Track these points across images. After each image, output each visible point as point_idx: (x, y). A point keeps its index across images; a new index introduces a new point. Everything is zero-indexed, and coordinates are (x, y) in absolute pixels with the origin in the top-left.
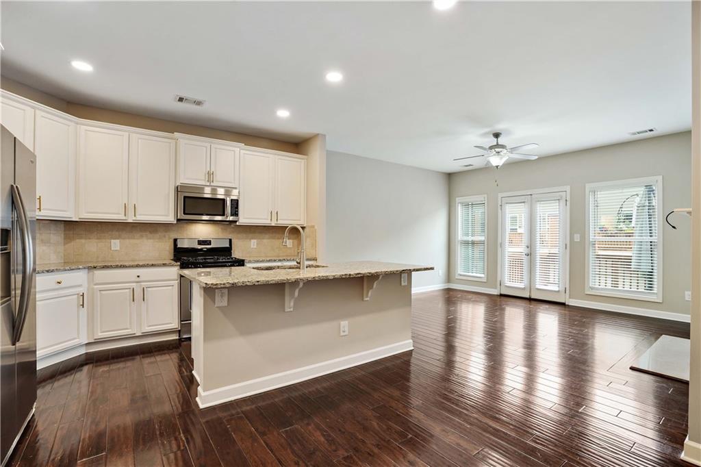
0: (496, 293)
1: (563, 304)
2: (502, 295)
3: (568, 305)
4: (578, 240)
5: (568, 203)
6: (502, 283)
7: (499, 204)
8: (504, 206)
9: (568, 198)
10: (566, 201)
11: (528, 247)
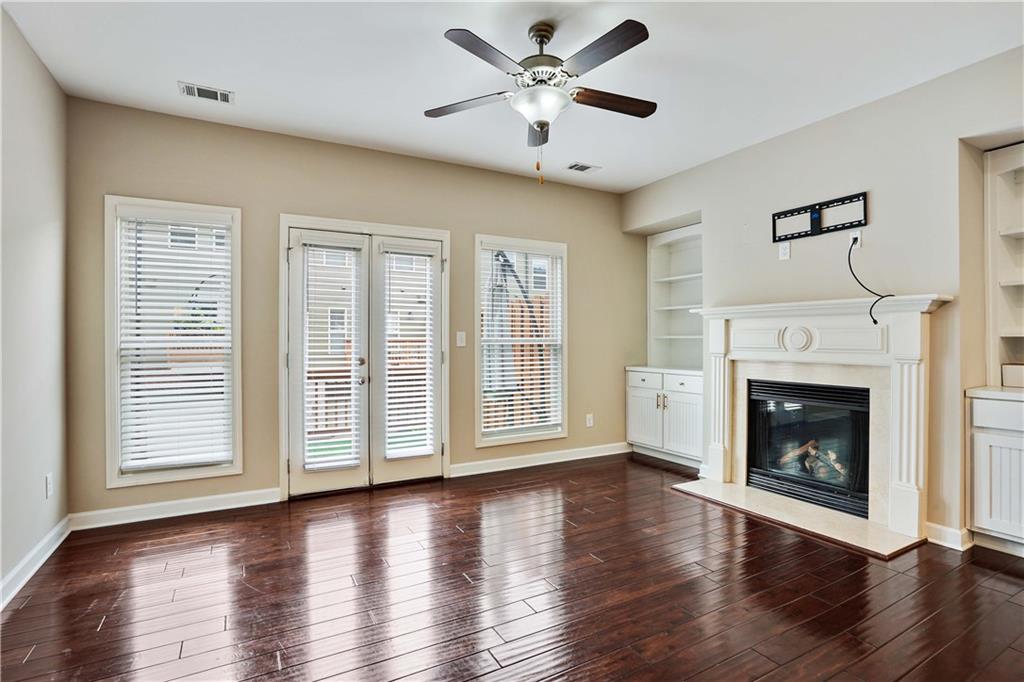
0: (276, 501)
1: (439, 480)
2: (294, 500)
3: (449, 479)
4: (464, 344)
5: (447, 266)
6: (296, 466)
7: (283, 245)
8: (297, 254)
9: (447, 255)
10: (443, 261)
11: (362, 362)
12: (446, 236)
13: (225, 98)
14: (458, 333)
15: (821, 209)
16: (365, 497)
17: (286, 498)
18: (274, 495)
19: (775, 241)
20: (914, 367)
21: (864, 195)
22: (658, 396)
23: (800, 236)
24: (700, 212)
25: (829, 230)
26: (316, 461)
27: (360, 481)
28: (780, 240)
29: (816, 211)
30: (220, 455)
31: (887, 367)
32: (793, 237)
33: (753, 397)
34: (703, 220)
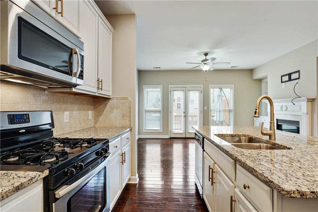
0: (168, 138)
2: (171, 138)
4: (206, 109)
5: (202, 92)
6: (171, 132)
7: (170, 90)
8: (172, 92)
9: (202, 90)
10: (201, 91)
11: (184, 113)
12: (202, 86)
13: (159, 68)
14: (205, 107)
15: (291, 74)
16: (184, 140)
17: (170, 138)
18: (168, 137)
19: (282, 83)
20: (306, 115)
21: (299, 71)
22: (260, 123)
23: (287, 81)
24: (267, 75)
25: (292, 80)
26: (175, 131)
27: (184, 136)
28: (283, 82)
29: (290, 75)
30: (159, 128)
31: (302, 115)
32: (286, 82)
33: (278, 124)
34: (268, 77)
